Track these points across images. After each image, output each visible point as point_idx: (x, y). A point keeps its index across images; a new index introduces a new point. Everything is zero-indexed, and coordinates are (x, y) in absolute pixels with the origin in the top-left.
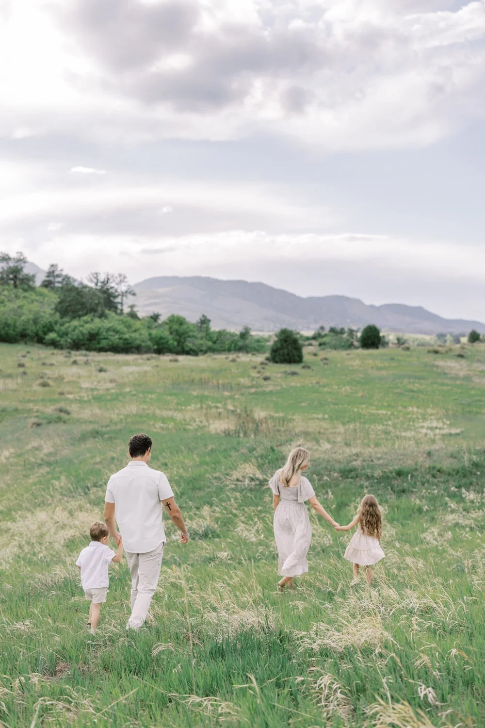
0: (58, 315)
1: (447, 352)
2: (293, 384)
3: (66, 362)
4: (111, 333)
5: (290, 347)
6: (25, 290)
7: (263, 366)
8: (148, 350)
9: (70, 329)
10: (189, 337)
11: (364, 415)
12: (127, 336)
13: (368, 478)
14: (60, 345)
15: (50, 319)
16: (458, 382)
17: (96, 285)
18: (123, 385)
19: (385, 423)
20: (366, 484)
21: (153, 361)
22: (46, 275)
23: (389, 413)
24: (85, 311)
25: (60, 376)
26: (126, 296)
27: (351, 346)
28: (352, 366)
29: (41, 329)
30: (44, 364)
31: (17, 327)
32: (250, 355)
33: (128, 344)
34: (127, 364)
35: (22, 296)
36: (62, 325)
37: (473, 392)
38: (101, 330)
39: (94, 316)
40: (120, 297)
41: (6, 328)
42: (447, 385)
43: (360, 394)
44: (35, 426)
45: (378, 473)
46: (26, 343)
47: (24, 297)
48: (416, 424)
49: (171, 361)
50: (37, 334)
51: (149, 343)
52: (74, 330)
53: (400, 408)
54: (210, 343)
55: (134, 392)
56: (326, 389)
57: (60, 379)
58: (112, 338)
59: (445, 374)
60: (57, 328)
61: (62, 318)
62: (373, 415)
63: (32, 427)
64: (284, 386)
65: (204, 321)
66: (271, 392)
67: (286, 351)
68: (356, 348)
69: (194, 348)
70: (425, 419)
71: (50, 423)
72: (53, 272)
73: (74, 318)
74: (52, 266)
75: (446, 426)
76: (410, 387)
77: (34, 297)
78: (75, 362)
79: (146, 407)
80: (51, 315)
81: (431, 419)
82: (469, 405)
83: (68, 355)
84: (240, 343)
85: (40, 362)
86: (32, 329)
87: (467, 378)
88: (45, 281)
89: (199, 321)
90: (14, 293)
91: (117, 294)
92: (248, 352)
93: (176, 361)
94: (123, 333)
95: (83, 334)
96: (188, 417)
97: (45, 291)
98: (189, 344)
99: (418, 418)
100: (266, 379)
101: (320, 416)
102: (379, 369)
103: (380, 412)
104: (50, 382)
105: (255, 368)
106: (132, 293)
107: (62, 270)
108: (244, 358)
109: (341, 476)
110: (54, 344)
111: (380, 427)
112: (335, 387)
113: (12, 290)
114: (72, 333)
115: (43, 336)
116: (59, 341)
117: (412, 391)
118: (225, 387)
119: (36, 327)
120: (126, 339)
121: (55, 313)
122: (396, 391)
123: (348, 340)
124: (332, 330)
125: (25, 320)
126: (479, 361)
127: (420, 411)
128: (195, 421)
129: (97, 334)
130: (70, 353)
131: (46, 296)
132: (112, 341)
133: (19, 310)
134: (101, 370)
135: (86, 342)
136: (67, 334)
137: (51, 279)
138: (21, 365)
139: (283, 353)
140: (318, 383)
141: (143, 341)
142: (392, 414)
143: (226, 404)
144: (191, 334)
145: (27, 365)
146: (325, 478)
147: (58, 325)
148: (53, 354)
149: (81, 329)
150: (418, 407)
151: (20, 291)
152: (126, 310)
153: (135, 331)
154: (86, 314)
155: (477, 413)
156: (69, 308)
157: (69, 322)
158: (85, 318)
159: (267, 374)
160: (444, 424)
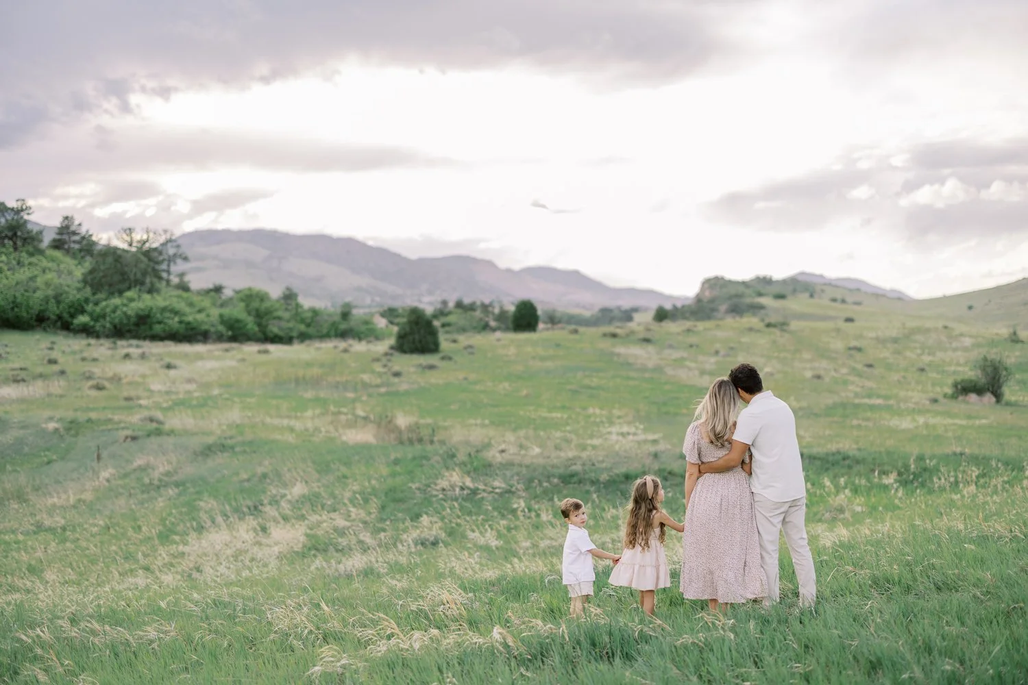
0: (88, 290)
1: (628, 335)
2: (433, 381)
3: (113, 356)
4: (167, 315)
5: (422, 331)
6: (31, 255)
7: (389, 357)
8: (220, 338)
9: (108, 310)
10: (275, 318)
11: (534, 420)
12: (190, 319)
13: (593, 483)
14: (94, 332)
15: (78, 296)
16: (647, 375)
17: (131, 245)
18: (207, 386)
19: (563, 429)
20: (593, 489)
21: (234, 352)
22: (57, 231)
23: (565, 416)
24: (127, 284)
25: (115, 375)
26: (175, 263)
27: (485, 327)
28: (507, 356)
29: (67, 310)
30: (83, 359)
31: (31, 308)
32: (364, 343)
33: (192, 329)
34: (199, 357)
35: (26, 262)
36: (96, 304)
37: (667, 387)
38: (154, 310)
39: (140, 290)
40: (166, 263)
41: (16, 310)
42: (633, 379)
43: (524, 392)
44: (129, 440)
45: (604, 477)
46: (45, 330)
47: (30, 264)
48: (601, 429)
49: (259, 352)
50: (60, 317)
51: (221, 328)
52: (114, 311)
53: (578, 410)
54: (302, 327)
55: (226, 396)
56: (478, 387)
57: (116, 379)
58: (170, 322)
59: (629, 364)
60: (89, 308)
61: (94, 294)
62: (545, 418)
63: (125, 441)
64: (423, 384)
65: (289, 296)
66: (407, 393)
67: (417, 337)
68: (494, 330)
69: (281, 334)
70: (611, 423)
71: (149, 435)
72: (67, 227)
73: (111, 294)
74: (66, 218)
75: (639, 432)
76: (586, 382)
77: (45, 263)
78: (127, 356)
79: (250, 414)
80: (79, 290)
81: (620, 423)
82: (665, 404)
83: (112, 345)
84: (343, 326)
85: (78, 357)
86: (53, 310)
87: (658, 369)
88: (54, 240)
89: (282, 296)
90: (14, 259)
91: (161, 258)
92: (360, 339)
93: (266, 352)
94: (184, 315)
95: (128, 317)
96: (309, 425)
97: (57, 254)
98: (274, 329)
99: (602, 422)
100: (397, 374)
101: (479, 421)
102: (543, 359)
103: (554, 415)
104: (107, 384)
105: (377, 360)
106: (184, 256)
107: (80, 225)
108: (359, 347)
109: (563, 482)
110: (87, 331)
111: (558, 434)
112: (490, 384)
113: (10, 254)
114: (113, 315)
115: (69, 320)
116: (93, 327)
117: (589, 387)
118: (345, 386)
119: (58, 307)
120: (189, 323)
121: (84, 287)
122: (569, 387)
123: (481, 319)
124: (459, 305)
125: (42, 297)
126: (671, 347)
127: (604, 412)
128: (320, 432)
129: (148, 316)
130: (115, 343)
131: (62, 262)
132: (169, 326)
133: (31, 283)
134: (169, 367)
135: (132, 328)
136: (104, 316)
137: (65, 237)
138: (52, 362)
139: (414, 339)
140: (466, 379)
141: (213, 326)
142: (570, 417)
143: (354, 409)
144: (276, 314)
145: (61, 359)
146: (545, 484)
147: (91, 305)
148: (89, 345)
149: (125, 309)
150: (601, 409)
151: (24, 254)
152: (175, 280)
153: (200, 311)
154: (129, 288)
155: (676, 414)
156: (103, 280)
157: (106, 300)
158: (129, 294)
159: (396, 368)
160: (637, 428)
